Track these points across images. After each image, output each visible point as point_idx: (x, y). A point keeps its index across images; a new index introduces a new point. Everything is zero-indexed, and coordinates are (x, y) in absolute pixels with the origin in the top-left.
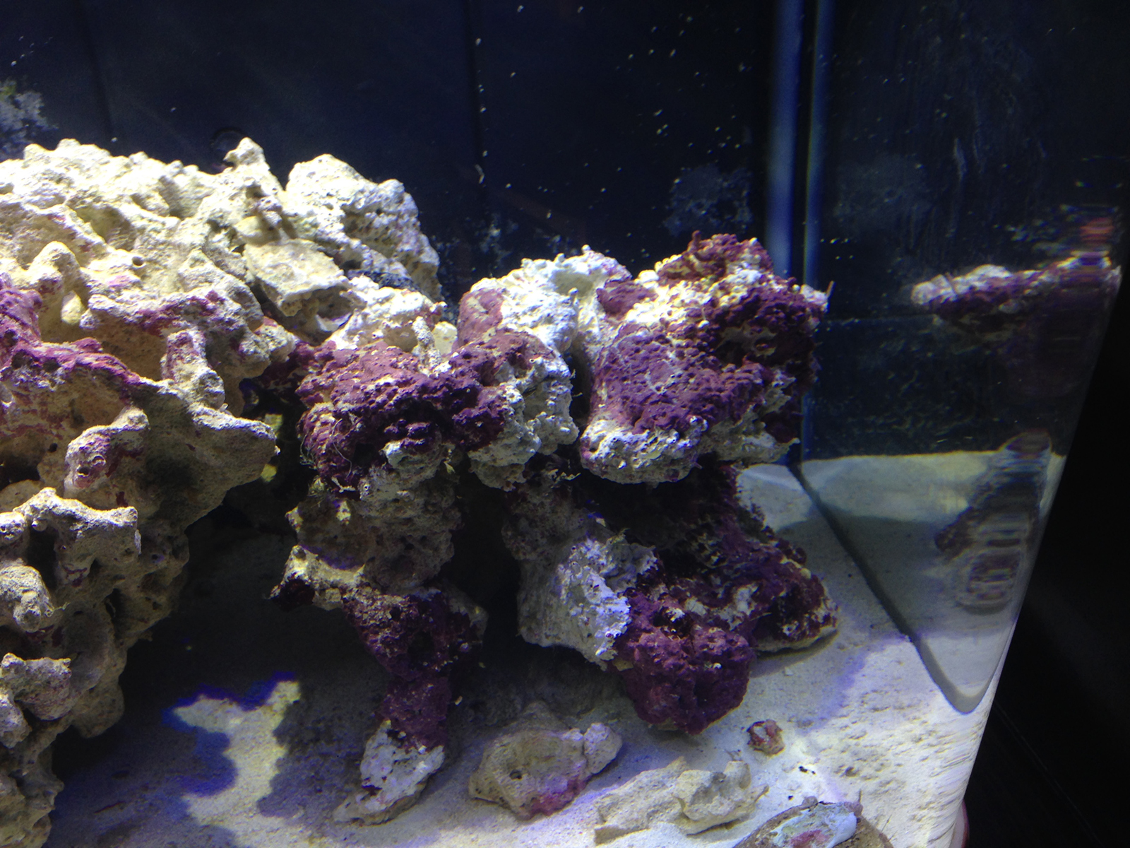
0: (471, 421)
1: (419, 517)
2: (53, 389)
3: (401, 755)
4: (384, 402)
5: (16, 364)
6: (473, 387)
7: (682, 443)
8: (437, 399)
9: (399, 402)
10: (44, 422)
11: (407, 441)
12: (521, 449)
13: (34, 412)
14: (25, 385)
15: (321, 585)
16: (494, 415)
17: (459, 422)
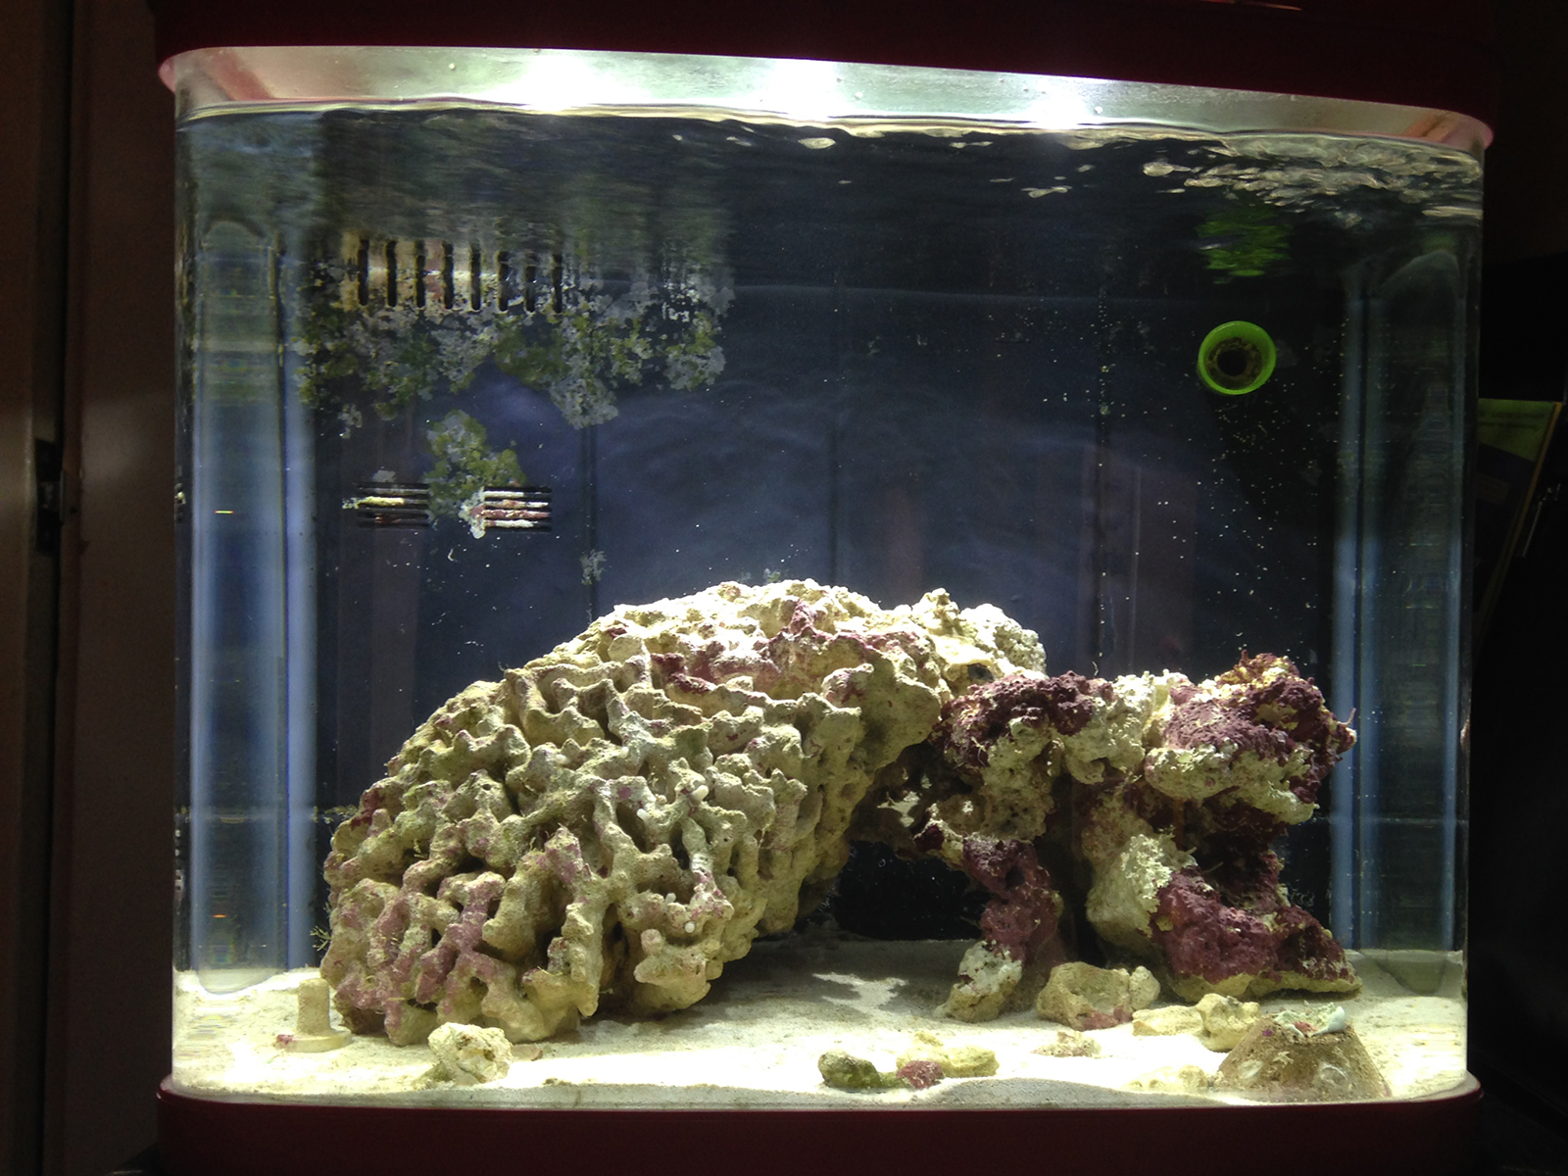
0: (1070, 710)
1: (1025, 787)
2: (820, 653)
3: (990, 958)
4: (1014, 691)
5: (803, 636)
6: (1074, 690)
7: (1217, 755)
8: (1049, 692)
9: (1023, 692)
10: (806, 678)
11: (1026, 717)
12: (1102, 743)
13: (803, 670)
14: (805, 648)
15: (949, 836)
16: (1086, 708)
17: (1062, 708)
